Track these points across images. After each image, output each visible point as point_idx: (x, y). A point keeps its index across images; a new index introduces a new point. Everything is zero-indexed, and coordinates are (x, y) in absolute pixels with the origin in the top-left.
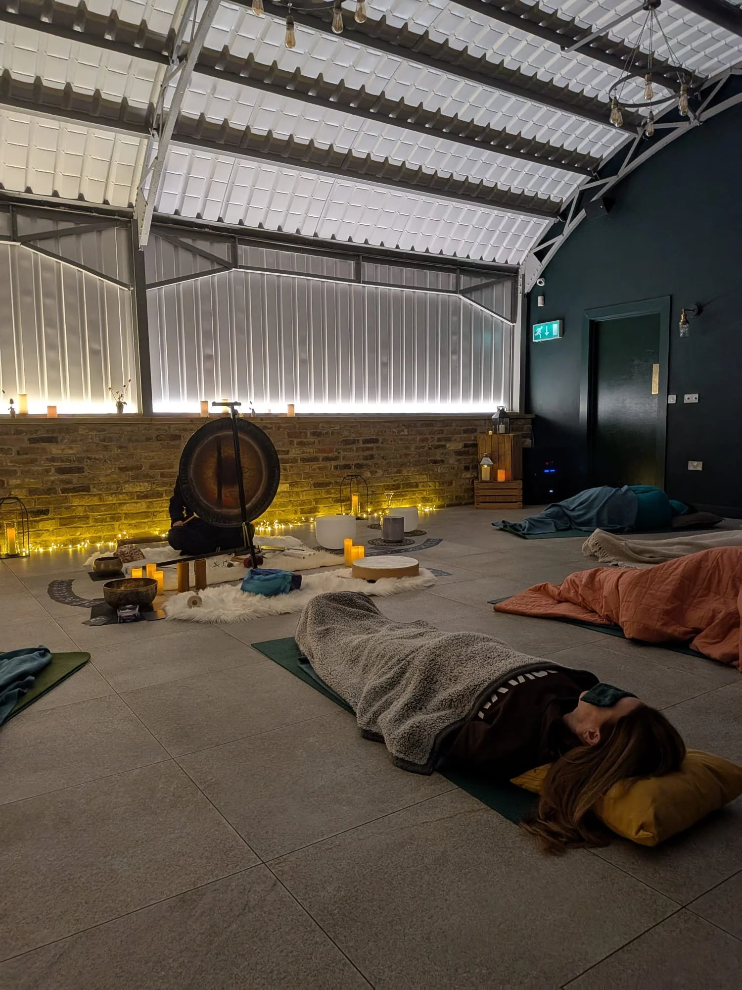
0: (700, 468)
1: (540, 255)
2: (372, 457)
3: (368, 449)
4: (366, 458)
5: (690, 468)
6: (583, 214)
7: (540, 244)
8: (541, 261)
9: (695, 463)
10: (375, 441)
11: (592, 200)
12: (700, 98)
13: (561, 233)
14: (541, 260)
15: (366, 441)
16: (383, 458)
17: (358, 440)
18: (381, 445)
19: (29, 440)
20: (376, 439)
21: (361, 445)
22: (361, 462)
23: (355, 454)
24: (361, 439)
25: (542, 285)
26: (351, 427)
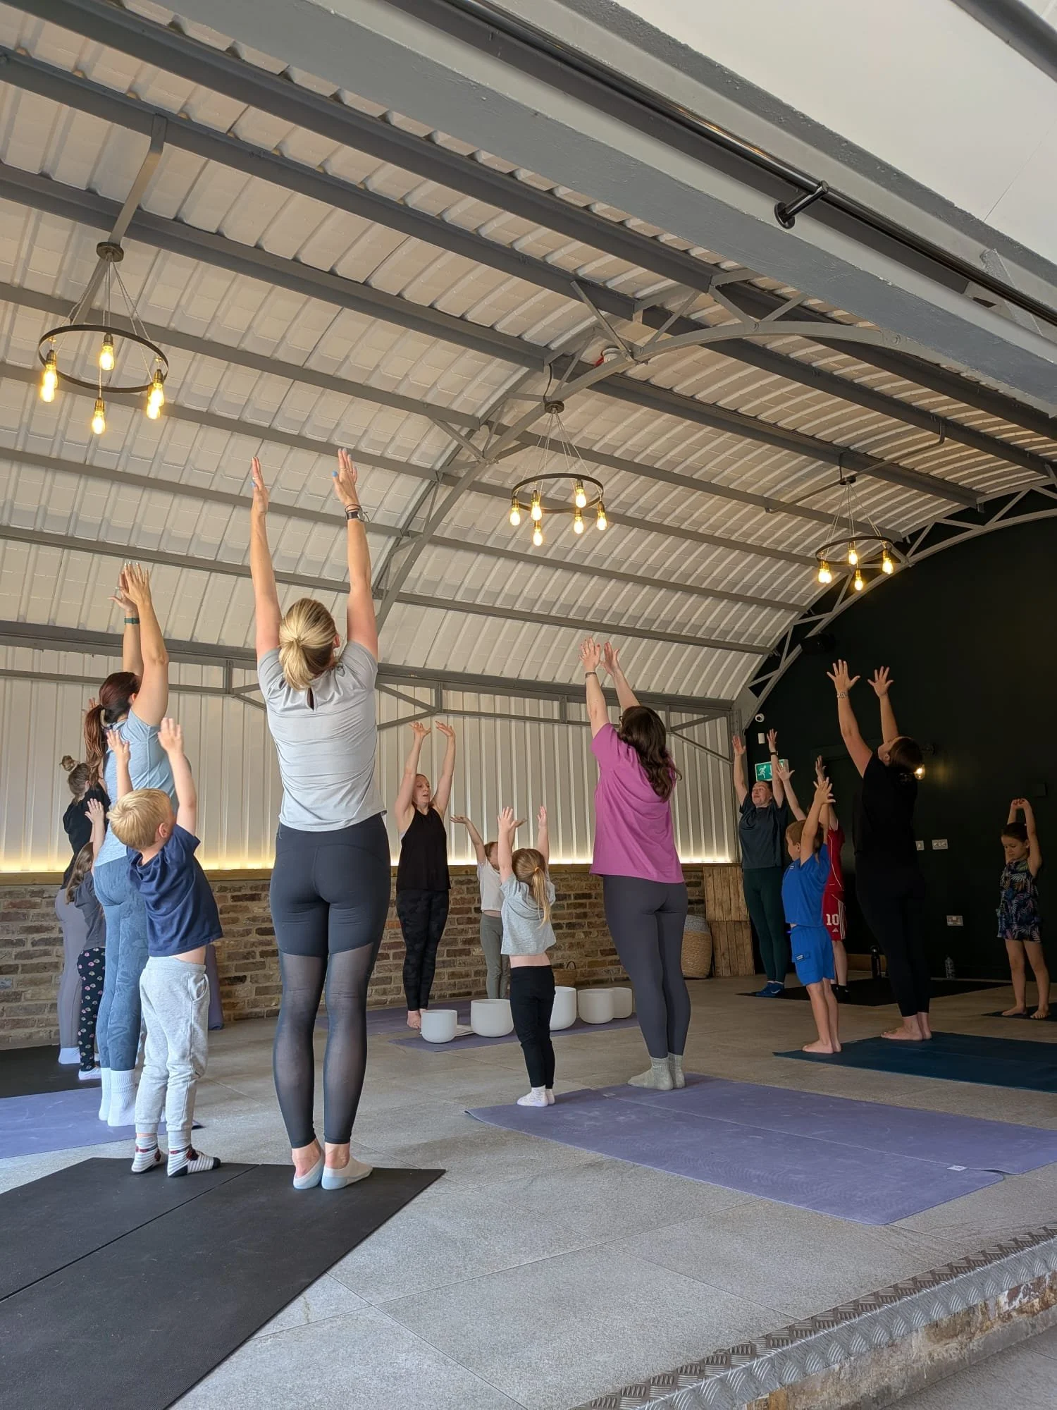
0: (960, 923)
1: (756, 690)
2: (585, 915)
3: (581, 905)
4: (578, 917)
5: (950, 923)
6: (799, 648)
7: (756, 678)
8: (758, 696)
9: (954, 918)
10: (588, 896)
11: (808, 636)
12: (909, 541)
13: (777, 667)
14: (758, 694)
15: (577, 897)
16: (597, 915)
17: (570, 895)
18: (595, 901)
19: (233, 897)
20: (590, 894)
21: (572, 901)
22: (574, 921)
23: (566, 911)
24: (572, 893)
25: (761, 721)
26: (561, 880)
